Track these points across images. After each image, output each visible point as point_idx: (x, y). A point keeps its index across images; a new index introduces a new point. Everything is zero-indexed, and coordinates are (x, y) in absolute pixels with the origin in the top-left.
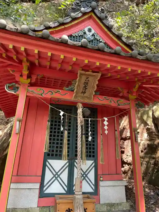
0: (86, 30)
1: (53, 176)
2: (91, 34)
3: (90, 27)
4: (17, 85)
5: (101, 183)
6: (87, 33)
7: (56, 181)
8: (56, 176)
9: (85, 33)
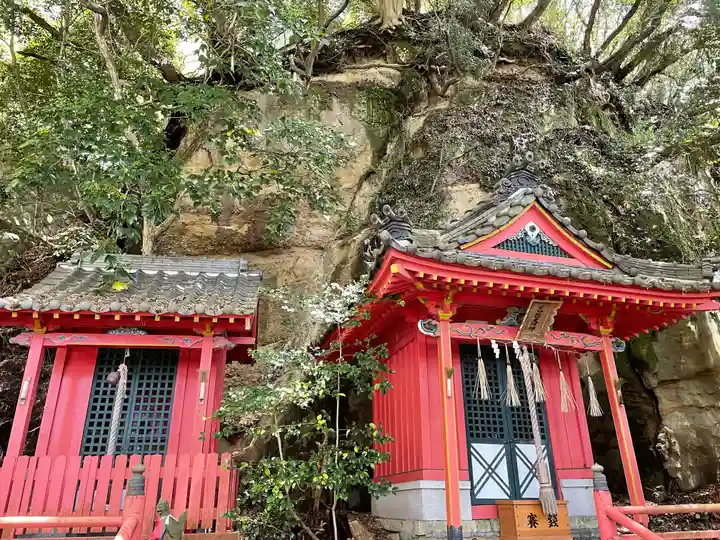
0: (527, 229)
1: (484, 471)
2: (535, 233)
3: (532, 224)
4: (434, 322)
5: (564, 483)
6: (530, 233)
7: (491, 479)
8: (490, 471)
9: (526, 234)
